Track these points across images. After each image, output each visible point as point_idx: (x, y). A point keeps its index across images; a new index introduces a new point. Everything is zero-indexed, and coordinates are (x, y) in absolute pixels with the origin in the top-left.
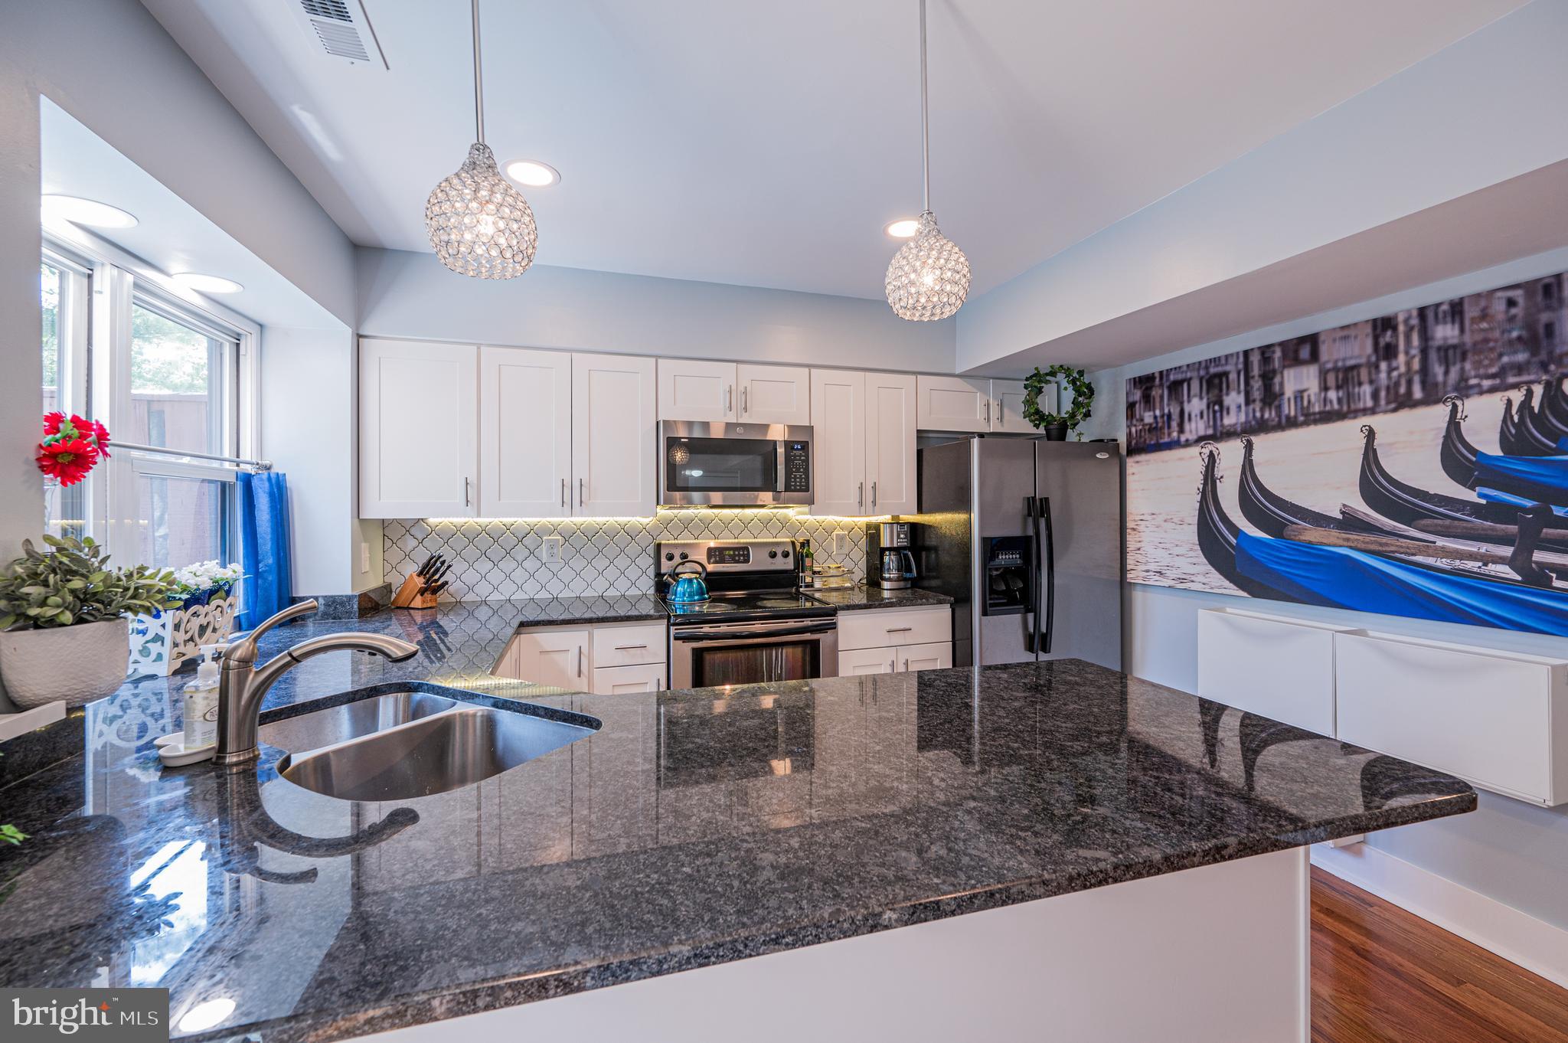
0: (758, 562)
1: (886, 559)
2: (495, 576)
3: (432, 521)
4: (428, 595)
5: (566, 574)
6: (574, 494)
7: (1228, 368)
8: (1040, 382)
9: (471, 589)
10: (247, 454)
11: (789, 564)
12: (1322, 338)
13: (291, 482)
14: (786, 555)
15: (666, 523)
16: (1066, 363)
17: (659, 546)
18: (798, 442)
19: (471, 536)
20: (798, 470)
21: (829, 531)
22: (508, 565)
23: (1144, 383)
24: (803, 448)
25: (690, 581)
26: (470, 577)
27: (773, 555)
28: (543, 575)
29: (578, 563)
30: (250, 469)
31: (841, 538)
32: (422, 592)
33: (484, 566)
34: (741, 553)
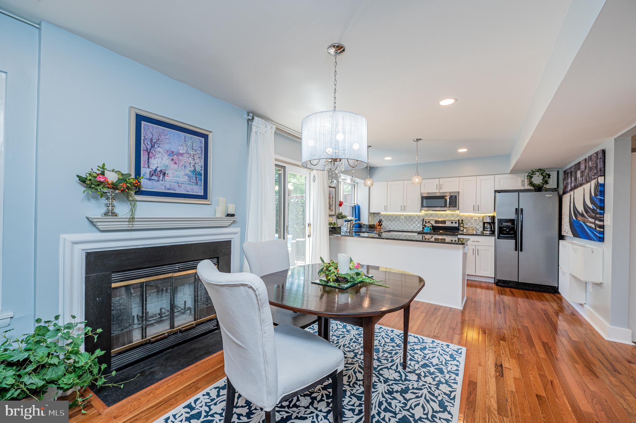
0: (448, 224)
1: (486, 225)
2: (392, 224)
3: (381, 213)
4: (379, 226)
5: (405, 224)
6: (404, 208)
7: (573, 170)
8: (532, 174)
9: (387, 226)
10: (355, 203)
11: (457, 225)
12: (581, 163)
13: (360, 206)
14: (456, 223)
15: (427, 215)
16: (541, 168)
17: (423, 219)
18: (454, 196)
19: (388, 216)
20: (453, 202)
21: (472, 218)
22: (394, 222)
23: (565, 172)
24: (455, 197)
25: (428, 227)
26: (388, 224)
27: (452, 223)
28: (400, 224)
29: (407, 222)
30: (356, 205)
31: (476, 220)
32: (379, 225)
33: (390, 222)
34: (444, 222)
